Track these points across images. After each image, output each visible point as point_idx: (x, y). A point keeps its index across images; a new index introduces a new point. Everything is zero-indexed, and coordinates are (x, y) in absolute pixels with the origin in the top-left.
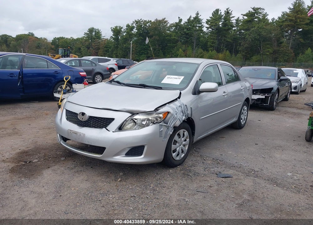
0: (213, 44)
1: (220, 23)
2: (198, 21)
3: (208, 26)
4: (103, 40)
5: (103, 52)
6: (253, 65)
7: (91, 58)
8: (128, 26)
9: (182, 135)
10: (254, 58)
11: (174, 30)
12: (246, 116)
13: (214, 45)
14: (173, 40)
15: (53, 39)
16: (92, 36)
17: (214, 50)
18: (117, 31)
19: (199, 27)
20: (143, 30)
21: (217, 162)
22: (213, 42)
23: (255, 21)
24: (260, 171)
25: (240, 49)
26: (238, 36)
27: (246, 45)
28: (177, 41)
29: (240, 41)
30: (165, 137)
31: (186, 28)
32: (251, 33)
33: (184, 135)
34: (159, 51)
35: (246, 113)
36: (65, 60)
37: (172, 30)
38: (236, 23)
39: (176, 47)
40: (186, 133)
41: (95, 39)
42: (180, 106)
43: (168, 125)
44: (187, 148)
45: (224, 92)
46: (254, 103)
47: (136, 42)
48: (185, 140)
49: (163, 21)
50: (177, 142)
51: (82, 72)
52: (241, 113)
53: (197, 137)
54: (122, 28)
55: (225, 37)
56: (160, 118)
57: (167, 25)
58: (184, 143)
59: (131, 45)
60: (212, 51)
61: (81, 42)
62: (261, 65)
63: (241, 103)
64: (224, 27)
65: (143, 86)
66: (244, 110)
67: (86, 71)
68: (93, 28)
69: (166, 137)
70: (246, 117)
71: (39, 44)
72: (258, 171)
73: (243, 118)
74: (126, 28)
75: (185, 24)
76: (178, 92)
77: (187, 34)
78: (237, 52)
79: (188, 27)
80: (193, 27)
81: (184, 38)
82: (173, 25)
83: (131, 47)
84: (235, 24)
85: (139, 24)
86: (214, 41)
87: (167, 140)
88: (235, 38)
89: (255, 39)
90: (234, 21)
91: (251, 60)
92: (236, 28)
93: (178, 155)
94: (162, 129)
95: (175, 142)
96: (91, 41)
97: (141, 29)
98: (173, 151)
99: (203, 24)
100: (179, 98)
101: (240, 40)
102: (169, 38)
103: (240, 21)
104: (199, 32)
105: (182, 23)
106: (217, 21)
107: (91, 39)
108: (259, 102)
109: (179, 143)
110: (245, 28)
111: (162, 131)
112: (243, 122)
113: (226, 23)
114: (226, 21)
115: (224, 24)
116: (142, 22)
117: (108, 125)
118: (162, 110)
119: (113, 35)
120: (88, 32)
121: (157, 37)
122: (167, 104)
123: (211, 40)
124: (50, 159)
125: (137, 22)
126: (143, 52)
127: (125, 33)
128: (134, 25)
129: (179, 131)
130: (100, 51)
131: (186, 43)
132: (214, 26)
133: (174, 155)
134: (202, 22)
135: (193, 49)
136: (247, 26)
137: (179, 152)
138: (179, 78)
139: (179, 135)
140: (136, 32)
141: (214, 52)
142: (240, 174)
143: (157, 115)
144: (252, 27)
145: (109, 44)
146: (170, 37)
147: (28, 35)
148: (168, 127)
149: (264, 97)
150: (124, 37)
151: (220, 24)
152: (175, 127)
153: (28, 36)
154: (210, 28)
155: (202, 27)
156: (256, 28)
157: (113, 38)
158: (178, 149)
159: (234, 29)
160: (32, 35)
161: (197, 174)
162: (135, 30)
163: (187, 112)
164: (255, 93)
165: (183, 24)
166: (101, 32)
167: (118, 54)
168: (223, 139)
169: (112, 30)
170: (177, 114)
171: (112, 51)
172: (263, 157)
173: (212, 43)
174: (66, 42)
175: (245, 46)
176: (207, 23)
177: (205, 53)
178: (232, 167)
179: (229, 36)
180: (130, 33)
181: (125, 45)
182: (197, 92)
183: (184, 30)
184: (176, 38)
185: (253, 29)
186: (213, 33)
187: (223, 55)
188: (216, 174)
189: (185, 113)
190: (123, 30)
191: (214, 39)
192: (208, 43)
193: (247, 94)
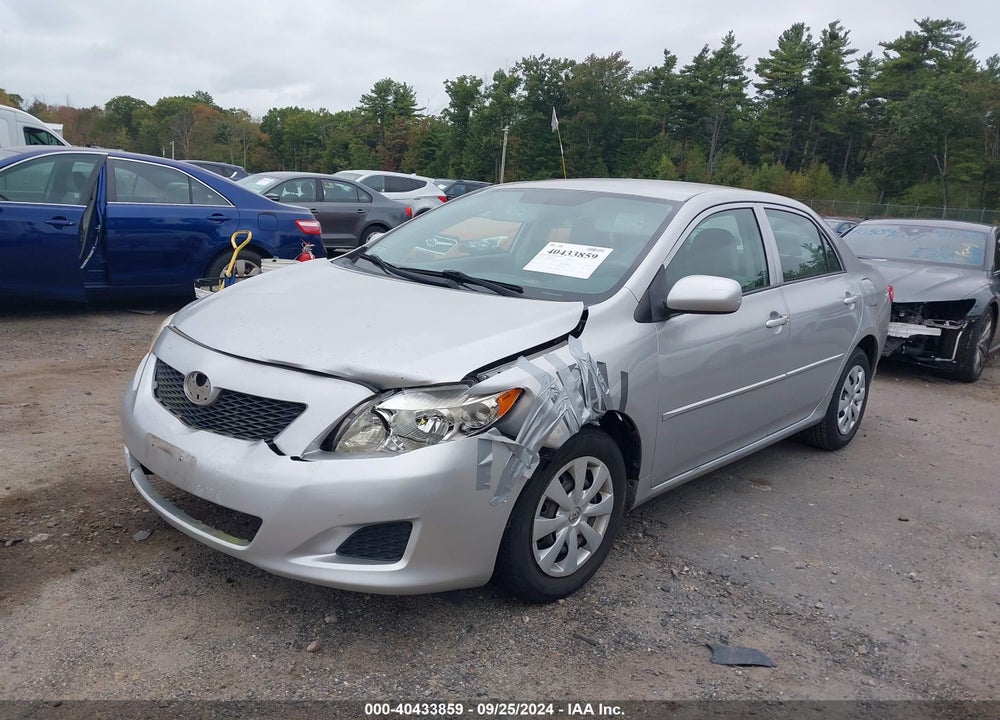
0: (776, 141)
1: (806, 72)
2: (728, 63)
3: (761, 81)
4: (419, 121)
5: (417, 158)
6: (910, 215)
7: (363, 175)
8: (499, 76)
9: (580, 478)
10: (917, 191)
11: (648, 91)
12: (860, 404)
13: (778, 143)
14: (644, 124)
15: (266, 113)
16: (385, 107)
17: (779, 162)
18: (463, 93)
19: (733, 83)
20: (548, 91)
21: (722, 585)
22: (777, 134)
23: (927, 65)
24: (895, 643)
25: (868, 160)
26: (865, 115)
27: (891, 148)
28: (657, 128)
29: (870, 134)
30: (501, 490)
31: (687, 87)
32: (911, 107)
33: (589, 477)
34: (595, 158)
35: (859, 392)
36: (272, 177)
37: (641, 92)
38: (860, 72)
39: (650, 149)
40: (601, 472)
41: (394, 116)
42: (572, 367)
43: (516, 442)
44: (602, 529)
45: (774, 315)
46: (895, 354)
47: (521, 131)
48: (597, 499)
49: (614, 64)
50: (558, 506)
51: (306, 218)
52: (839, 392)
53: (648, 486)
54: (480, 82)
55: (819, 117)
56: (486, 411)
57: (625, 75)
58: (590, 508)
59: (506, 139)
60: (770, 165)
61: (350, 125)
62: (938, 216)
63: (842, 356)
64: (817, 85)
65: (454, 280)
66: (851, 379)
67: (320, 217)
68: (389, 82)
69: (509, 491)
70: (859, 408)
71: (225, 128)
72: (883, 646)
73: (846, 410)
74: (493, 82)
75: (684, 72)
76: (578, 307)
77: (691, 107)
78: (856, 170)
79: (696, 83)
80: (712, 83)
81: (679, 117)
82: (647, 76)
83: (505, 144)
84: (856, 74)
85: (536, 72)
86: (781, 132)
87: (509, 501)
88: (853, 123)
89: (924, 127)
90: (854, 67)
91: (905, 197)
92: (857, 90)
93: (561, 556)
94: (490, 458)
95: (551, 508)
96: (382, 124)
97: (540, 86)
98: (538, 541)
99: (745, 73)
100: (577, 333)
101: (869, 129)
102: (629, 117)
103: (875, 64)
104: (733, 100)
105: (676, 70)
106: (794, 63)
107: (382, 116)
108: (918, 351)
109: (565, 510)
110: (889, 89)
111: (489, 464)
112: (844, 426)
113: (825, 70)
114: (824, 65)
115: (820, 76)
116: (545, 63)
117: (283, 428)
118: (495, 380)
119: (452, 105)
120: (375, 95)
121: (590, 116)
122: (522, 359)
123: (771, 130)
124: (96, 534)
125: (529, 65)
126: (542, 163)
127: (491, 99)
128: (520, 74)
129: (569, 465)
130: (409, 157)
131: (684, 134)
132: (785, 80)
133: (543, 556)
134: (744, 68)
135: (708, 155)
136: (899, 84)
137: (566, 545)
138: (593, 253)
139: (568, 479)
140: (524, 97)
141: (779, 168)
142: (809, 651)
143: (471, 401)
144: (915, 87)
145: (438, 134)
146: (635, 115)
147: (195, 100)
148: (517, 452)
149: (937, 332)
150: (486, 112)
151: (805, 76)
152: (545, 451)
153: (193, 104)
154: (770, 86)
155: (741, 83)
156: (927, 91)
157: (449, 114)
158: (561, 534)
159: (850, 91)
160: (207, 99)
161: (627, 641)
162: (521, 92)
163: (603, 393)
164: (902, 315)
165: (678, 73)
166: (412, 93)
167: (463, 166)
168: (763, 488)
169: (448, 87)
170: (559, 401)
171: (446, 157)
172: (911, 578)
173: (773, 139)
174: (306, 125)
175: (886, 150)
176: (759, 70)
177: (746, 169)
178: (779, 615)
179: (833, 115)
180: (506, 99)
181: (485, 139)
182: (655, 309)
183: (679, 92)
184: (651, 118)
185: (918, 92)
186: (780, 105)
187: (807, 178)
188: (708, 647)
189: (594, 396)
190: (482, 89)
191: (779, 125)
192: (761, 138)
193: (869, 323)
